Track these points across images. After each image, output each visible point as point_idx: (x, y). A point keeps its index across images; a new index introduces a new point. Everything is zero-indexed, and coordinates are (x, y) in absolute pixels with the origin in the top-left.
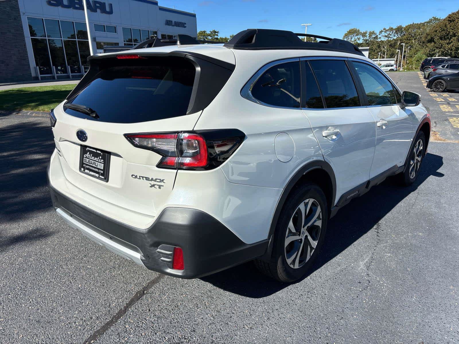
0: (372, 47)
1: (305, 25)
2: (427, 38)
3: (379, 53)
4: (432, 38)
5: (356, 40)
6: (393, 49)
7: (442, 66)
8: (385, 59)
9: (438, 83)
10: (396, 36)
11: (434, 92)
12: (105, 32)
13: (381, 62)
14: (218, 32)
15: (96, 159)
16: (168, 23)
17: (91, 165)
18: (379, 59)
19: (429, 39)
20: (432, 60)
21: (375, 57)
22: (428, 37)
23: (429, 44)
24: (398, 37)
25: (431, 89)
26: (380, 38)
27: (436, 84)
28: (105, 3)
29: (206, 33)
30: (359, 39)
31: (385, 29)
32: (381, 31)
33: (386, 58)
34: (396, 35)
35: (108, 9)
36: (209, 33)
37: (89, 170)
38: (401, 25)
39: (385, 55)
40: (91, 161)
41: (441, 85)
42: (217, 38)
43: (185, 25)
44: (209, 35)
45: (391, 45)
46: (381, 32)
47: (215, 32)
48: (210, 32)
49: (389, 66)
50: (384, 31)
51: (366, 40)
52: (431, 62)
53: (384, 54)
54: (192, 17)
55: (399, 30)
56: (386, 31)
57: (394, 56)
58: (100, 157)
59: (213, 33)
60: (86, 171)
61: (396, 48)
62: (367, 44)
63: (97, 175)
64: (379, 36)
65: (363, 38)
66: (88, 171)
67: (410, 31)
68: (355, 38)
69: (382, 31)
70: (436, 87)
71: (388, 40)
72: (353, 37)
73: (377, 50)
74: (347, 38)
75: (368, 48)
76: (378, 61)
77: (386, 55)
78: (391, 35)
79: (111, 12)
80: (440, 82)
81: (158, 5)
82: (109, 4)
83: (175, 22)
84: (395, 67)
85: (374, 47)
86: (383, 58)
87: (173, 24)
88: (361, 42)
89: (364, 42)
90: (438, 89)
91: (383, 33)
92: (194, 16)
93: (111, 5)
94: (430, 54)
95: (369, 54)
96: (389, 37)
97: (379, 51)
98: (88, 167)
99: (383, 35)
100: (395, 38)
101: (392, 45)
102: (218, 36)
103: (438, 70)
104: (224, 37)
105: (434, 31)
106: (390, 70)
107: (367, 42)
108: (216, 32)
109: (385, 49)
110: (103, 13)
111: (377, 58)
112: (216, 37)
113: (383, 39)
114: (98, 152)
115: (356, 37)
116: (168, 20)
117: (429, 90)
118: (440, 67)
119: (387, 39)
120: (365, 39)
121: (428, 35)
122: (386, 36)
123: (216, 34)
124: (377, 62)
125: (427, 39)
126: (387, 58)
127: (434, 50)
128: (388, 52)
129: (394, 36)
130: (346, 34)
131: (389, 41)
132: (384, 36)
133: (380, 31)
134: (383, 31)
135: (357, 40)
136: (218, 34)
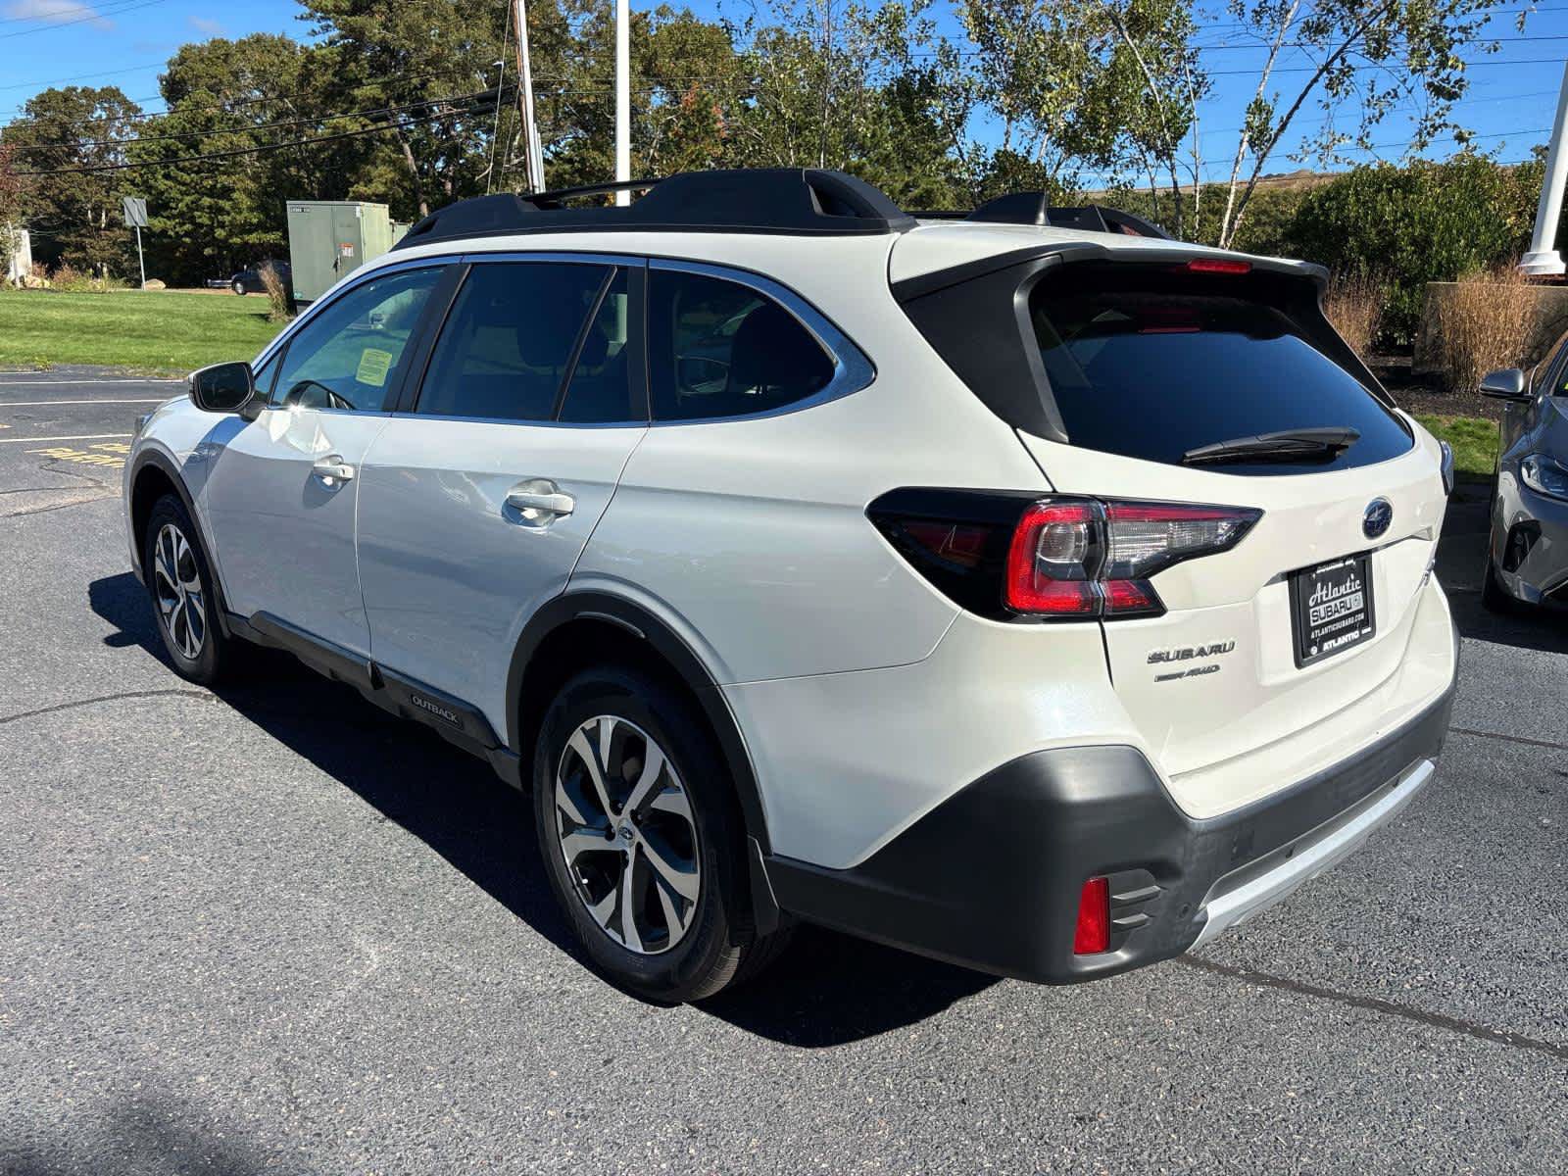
15: (1342, 589)
17: (1337, 615)
37: (1330, 639)
40: (1332, 604)
58: (1352, 577)
60: (1326, 646)
63: (1355, 635)
66: (1330, 642)
98: (1325, 631)
114: (1347, 563)
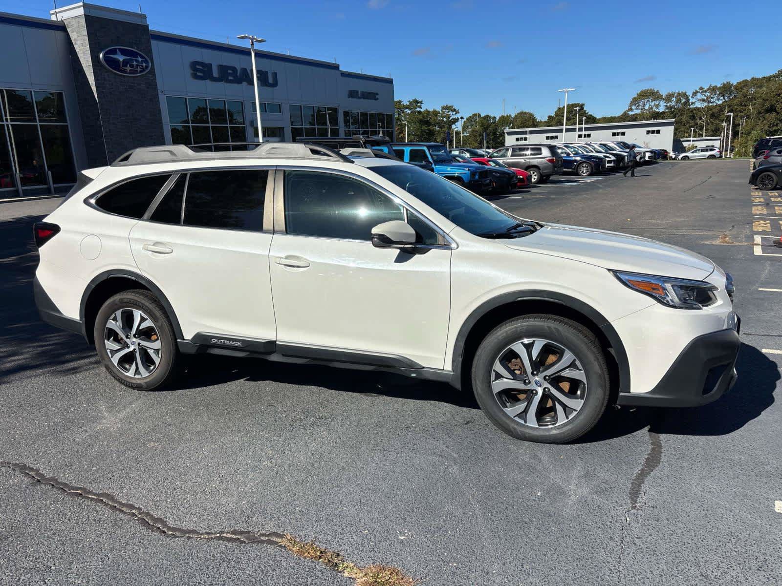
0: (681, 119)
1: (564, 90)
2: (763, 106)
3: (693, 129)
4: (772, 106)
5: (652, 108)
6: (718, 122)
7: (777, 152)
8: (704, 138)
9: (765, 176)
10: (721, 100)
11: (761, 190)
12: (266, 112)
13: (696, 144)
14: (421, 102)
16: (353, 94)
18: (692, 139)
19: (768, 108)
20: (772, 140)
21: (687, 135)
22: (766, 104)
23: (767, 115)
24: (724, 100)
25: (755, 186)
26: (694, 103)
27: (763, 179)
28: (267, 72)
29: (402, 103)
30: (657, 106)
31: (701, 88)
32: (695, 91)
33: (705, 136)
34: (722, 98)
35: (271, 81)
36: (407, 105)
38: (728, 81)
39: (702, 131)
41: (770, 179)
42: (420, 111)
43: (377, 96)
44: (407, 107)
45: (713, 115)
46: (695, 94)
47: (416, 102)
48: (409, 102)
49: (707, 150)
50: (701, 91)
51: (671, 107)
52: (770, 144)
53: (701, 129)
54: (388, 84)
55: (726, 89)
56: (704, 92)
57: (719, 132)
59: (413, 104)
61: (722, 119)
62: (672, 113)
64: (691, 100)
65: (665, 104)
67: (745, 90)
68: (650, 105)
69: (697, 92)
70: (762, 181)
71: (709, 106)
72: (647, 102)
73: (689, 123)
74: (637, 105)
75: (673, 120)
76: (690, 141)
77: (704, 130)
78: (712, 98)
79: (275, 84)
80: (769, 175)
81: (339, 70)
82: (273, 73)
83: (363, 92)
84: (718, 152)
85: (684, 119)
86: (701, 135)
87: (359, 95)
88: (661, 110)
89: (667, 111)
90: (766, 185)
91: (699, 94)
92: (390, 81)
93: (275, 75)
94: (770, 131)
95: (676, 129)
96: (710, 102)
97: (693, 124)
99: (699, 98)
100: (720, 102)
101: (715, 114)
102: (421, 108)
103: (772, 157)
104: (431, 110)
105: (776, 94)
106: (708, 157)
107: (673, 110)
108: (418, 103)
109: (703, 122)
110: (263, 86)
111: (690, 136)
112: (418, 109)
113: (698, 105)
115: (653, 104)
116: (352, 90)
117: (753, 187)
118: (775, 153)
119: (705, 104)
120: (668, 105)
121: (765, 100)
122: (704, 100)
123: (419, 104)
124: (689, 143)
125: (764, 108)
126: (708, 136)
127: (777, 125)
128: (709, 127)
129: (718, 99)
130: (635, 98)
131: (709, 108)
132: (701, 100)
133: (693, 92)
134: (699, 92)
135: (654, 108)
136: (422, 105)
